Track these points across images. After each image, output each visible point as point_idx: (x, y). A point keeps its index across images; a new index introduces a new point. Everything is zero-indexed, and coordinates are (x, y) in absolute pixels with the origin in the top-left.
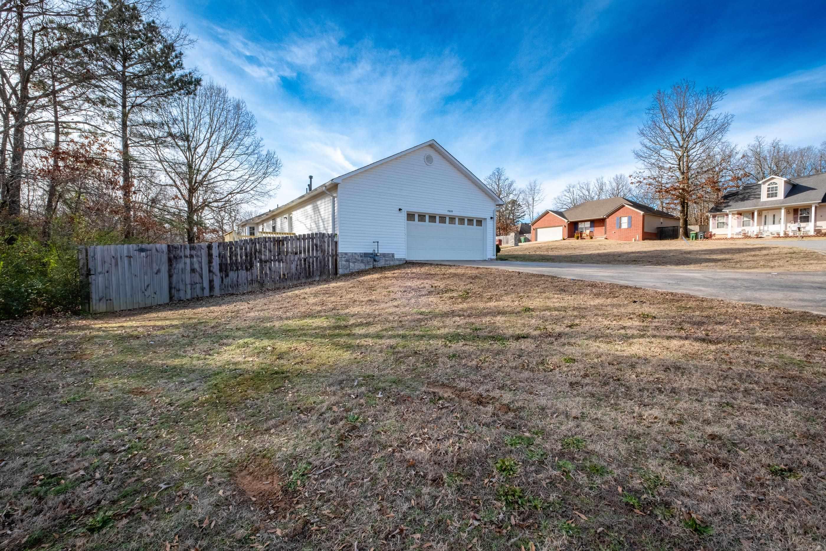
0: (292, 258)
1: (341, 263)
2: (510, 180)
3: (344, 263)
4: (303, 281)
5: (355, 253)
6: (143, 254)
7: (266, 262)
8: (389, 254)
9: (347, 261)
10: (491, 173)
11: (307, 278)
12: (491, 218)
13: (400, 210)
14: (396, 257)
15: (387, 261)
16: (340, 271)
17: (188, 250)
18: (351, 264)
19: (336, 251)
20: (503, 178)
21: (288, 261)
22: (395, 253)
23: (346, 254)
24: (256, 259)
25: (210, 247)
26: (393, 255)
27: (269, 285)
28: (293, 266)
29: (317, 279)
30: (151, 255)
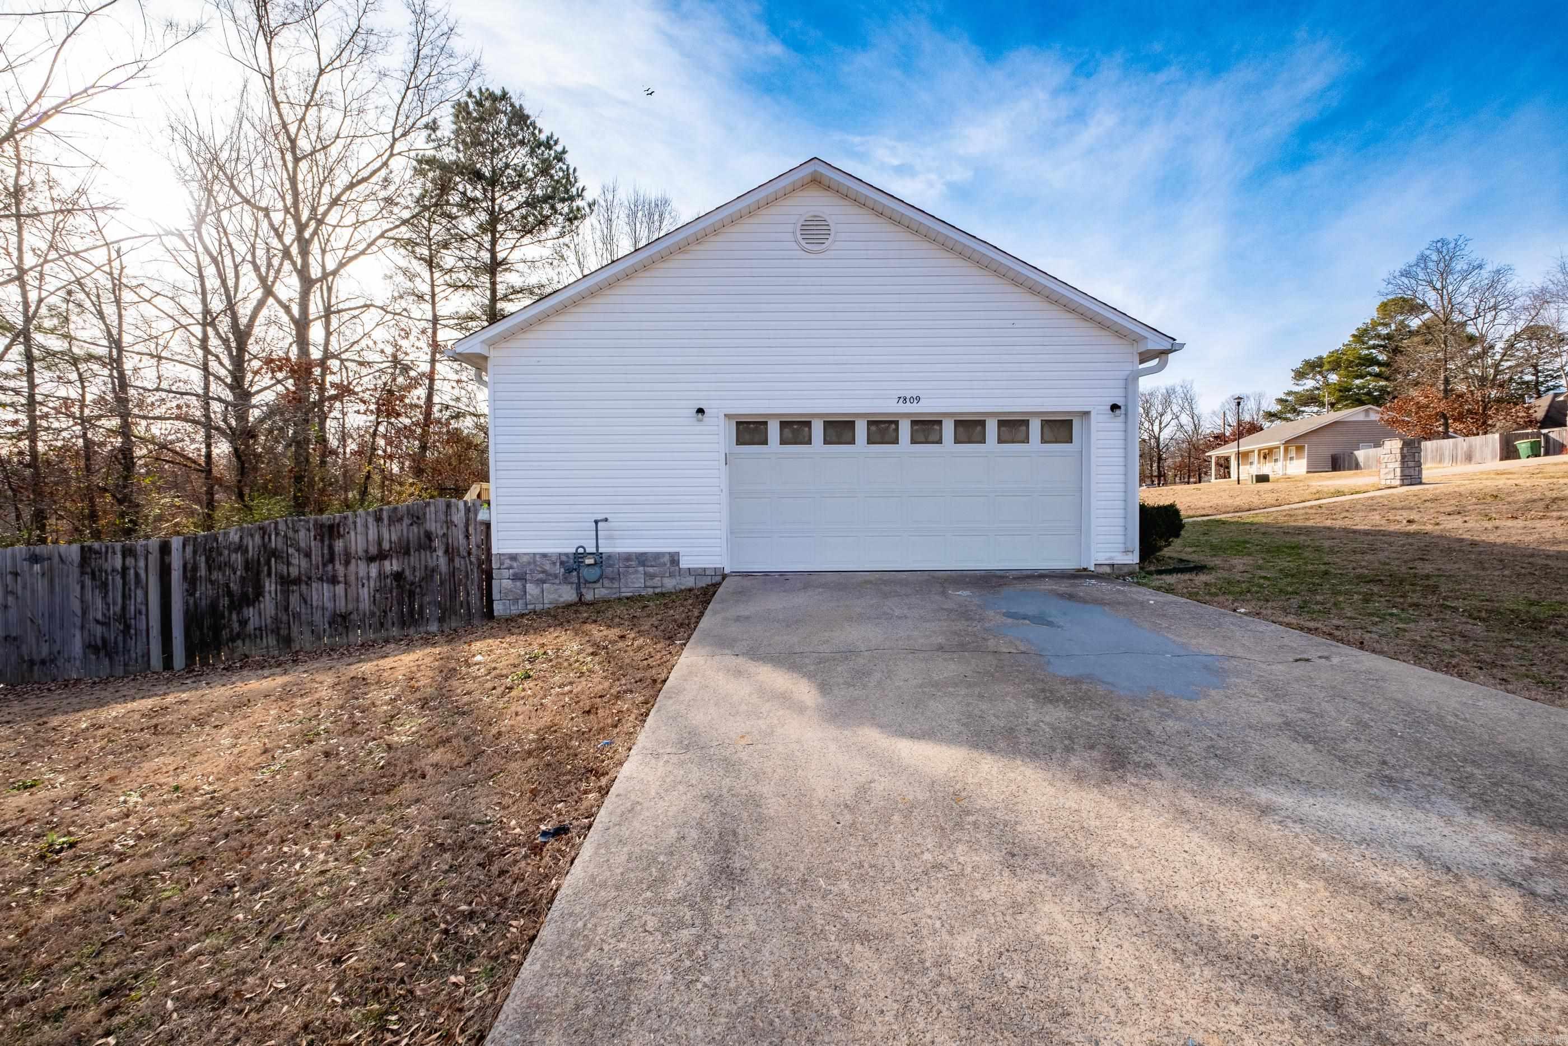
0: (362, 573)
1: (502, 583)
2: (1489, 267)
3: (507, 583)
4: (395, 631)
5: (544, 556)
6: (37, 567)
7: (297, 581)
8: (658, 556)
9: (516, 578)
10: (1412, 259)
11: (403, 624)
12: (1114, 407)
13: (700, 411)
14: (685, 563)
15: (652, 576)
16: (498, 608)
17: (119, 556)
18: (529, 587)
19: (489, 549)
20: (1459, 265)
21: (352, 578)
22: (682, 551)
23: (514, 557)
24: (269, 575)
25: (165, 548)
26: (674, 559)
27: (303, 639)
28: (365, 593)
29: (434, 627)
30: (51, 569)
